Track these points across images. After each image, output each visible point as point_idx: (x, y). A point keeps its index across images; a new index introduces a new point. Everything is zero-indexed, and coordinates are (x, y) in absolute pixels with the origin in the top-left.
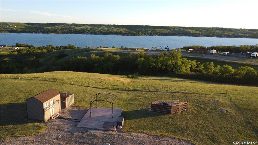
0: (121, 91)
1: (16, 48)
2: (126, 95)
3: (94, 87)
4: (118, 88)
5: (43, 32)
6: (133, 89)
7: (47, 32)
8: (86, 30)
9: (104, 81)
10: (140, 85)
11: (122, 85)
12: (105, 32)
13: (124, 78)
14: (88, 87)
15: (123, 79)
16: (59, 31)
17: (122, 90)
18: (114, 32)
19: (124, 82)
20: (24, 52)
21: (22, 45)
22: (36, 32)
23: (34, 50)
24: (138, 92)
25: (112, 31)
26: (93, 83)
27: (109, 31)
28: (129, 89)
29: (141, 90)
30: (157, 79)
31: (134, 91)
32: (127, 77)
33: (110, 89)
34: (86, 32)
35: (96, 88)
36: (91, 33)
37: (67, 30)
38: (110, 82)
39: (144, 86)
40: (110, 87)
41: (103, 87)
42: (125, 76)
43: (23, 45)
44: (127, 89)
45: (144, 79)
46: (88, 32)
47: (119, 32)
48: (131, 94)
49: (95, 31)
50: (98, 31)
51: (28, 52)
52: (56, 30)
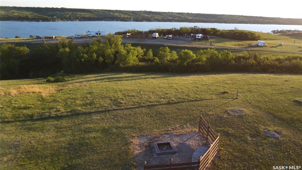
0: (39, 122)
2: (54, 134)
4: (30, 114)
6: (68, 112)
10: (79, 96)
11: (39, 103)
13: (40, 85)
15: (40, 88)
17: (42, 118)
18: (16, 17)
19: (44, 95)
24: (82, 118)
25: (12, 15)
28: (59, 114)
29: (87, 111)
30: (99, 78)
31: (72, 115)
32: (45, 80)
33: (8, 122)
38: (10, 101)
39: (87, 98)
40: (8, 114)
42: (42, 80)
44: (53, 114)
45: (78, 82)
47: (25, 17)
48: (65, 127)
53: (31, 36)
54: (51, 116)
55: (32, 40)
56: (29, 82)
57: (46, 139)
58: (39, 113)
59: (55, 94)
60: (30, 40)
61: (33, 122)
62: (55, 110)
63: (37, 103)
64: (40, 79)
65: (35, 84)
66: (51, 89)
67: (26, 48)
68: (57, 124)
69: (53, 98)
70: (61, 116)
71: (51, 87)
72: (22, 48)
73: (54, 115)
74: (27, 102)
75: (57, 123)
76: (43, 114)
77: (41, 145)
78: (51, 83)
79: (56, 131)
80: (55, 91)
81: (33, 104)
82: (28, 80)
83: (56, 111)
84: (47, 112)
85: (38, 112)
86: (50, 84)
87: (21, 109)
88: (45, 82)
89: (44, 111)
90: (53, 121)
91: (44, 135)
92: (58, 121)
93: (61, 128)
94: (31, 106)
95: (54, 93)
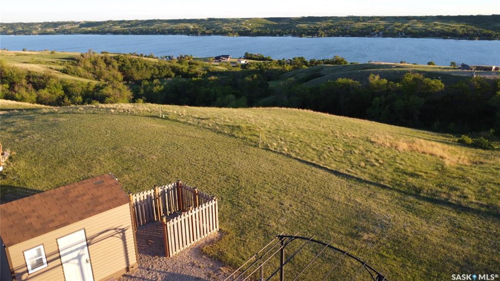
0: (426, 204)
1: (243, 62)
3: (331, 171)
4: (417, 186)
5: (294, 35)
6: (482, 205)
7: (300, 33)
8: (374, 29)
9: (377, 151)
11: (436, 173)
12: (417, 31)
13: (446, 146)
14: (314, 165)
15: (444, 150)
16: (322, 31)
17: (433, 199)
18: (438, 32)
19: (447, 163)
20: (252, 68)
21: (253, 57)
22: (281, 35)
23: (269, 65)
25: (433, 29)
26: (338, 153)
27: (425, 29)
28: (464, 202)
31: (487, 214)
32: (457, 140)
33: (384, 187)
34: (375, 32)
35: (336, 173)
36: (385, 35)
37: (336, 30)
38: (394, 158)
40: (387, 176)
41: (365, 173)
42: (451, 137)
43: (255, 57)
44: (454, 198)
46: (378, 33)
47: (451, 31)
48: (468, 230)
49: (394, 30)
50: (401, 30)
51: (259, 69)
52: (317, 29)
53: (453, 64)
54: (450, 201)
55: (453, 70)
56: (430, 136)
57: (429, 235)
58: (431, 190)
59: (466, 168)
60: (450, 70)
61: (417, 200)
62: (458, 193)
63: (433, 172)
64: (448, 135)
65: (438, 141)
66: (463, 157)
67: (440, 81)
68: (455, 218)
69: (461, 172)
70: (465, 208)
71: (463, 153)
72: (433, 82)
73: (454, 202)
74: (418, 166)
75: (455, 216)
76: (438, 194)
77: (419, 239)
78: (465, 146)
79: (450, 228)
80: (468, 162)
81: (426, 173)
82: (429, 133)
83: (460, 197)
84: (445, 193)
85: (430, 188)
86: (463, 147)
87: (406, 174)
88: (455, 142)
89: (440, 189)
90: (450, 211)
91: (429, 227)
92: (459, 213)
93: (460, 227)
94: (423, 174)
95: (466, 165)
